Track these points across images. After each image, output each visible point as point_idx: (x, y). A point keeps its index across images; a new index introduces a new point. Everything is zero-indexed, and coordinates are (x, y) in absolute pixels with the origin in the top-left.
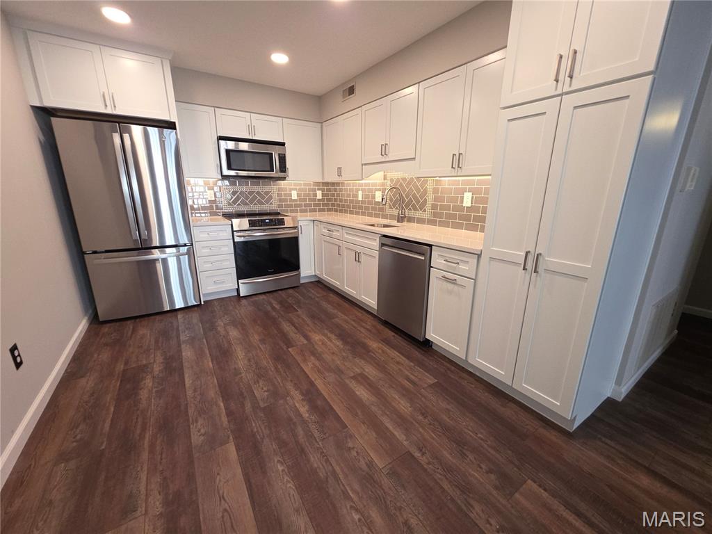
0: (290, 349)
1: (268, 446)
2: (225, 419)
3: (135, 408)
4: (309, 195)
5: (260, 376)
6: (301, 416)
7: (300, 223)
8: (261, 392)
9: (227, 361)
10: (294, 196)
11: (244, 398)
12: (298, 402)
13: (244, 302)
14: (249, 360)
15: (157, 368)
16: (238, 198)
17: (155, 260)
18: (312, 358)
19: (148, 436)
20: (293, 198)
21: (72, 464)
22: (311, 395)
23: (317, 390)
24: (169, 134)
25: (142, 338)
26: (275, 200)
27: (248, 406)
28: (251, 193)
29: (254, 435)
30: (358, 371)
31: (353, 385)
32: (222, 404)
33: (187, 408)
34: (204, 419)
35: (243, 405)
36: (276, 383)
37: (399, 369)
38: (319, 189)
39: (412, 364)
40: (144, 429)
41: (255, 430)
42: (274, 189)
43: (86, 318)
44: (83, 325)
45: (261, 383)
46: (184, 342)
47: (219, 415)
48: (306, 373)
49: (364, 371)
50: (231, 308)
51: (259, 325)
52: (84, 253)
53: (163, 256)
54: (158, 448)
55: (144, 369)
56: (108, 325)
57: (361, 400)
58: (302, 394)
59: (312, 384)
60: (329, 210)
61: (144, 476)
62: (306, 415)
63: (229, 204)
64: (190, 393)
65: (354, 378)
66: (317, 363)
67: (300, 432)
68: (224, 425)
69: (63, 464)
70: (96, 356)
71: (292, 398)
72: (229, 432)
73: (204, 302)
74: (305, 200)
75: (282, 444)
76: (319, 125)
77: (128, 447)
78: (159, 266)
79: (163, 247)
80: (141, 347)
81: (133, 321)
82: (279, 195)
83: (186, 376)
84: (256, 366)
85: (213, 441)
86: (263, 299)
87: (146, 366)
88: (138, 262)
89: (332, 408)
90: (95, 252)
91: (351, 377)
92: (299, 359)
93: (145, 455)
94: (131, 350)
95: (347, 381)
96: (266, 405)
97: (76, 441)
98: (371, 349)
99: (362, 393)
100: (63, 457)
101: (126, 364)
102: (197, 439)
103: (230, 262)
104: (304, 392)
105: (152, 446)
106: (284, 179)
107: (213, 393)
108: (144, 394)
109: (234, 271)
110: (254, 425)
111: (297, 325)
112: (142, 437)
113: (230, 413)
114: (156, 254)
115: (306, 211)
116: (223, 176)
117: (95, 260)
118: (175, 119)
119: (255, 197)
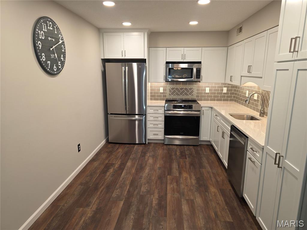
0: (168, 176)
1: (134, 208)
2: (126, 193)
3: (103, 178)
4: (218, 90)
5: (148, 182)
6: (152, 204)
7: (203, 109)
8: (144, 189)
9: (140, 172)
10: (207, 90)
11: (137, 188)
12: (155, 199)
13: (165, 147)
14: (148, 175)
15: (117, 166)
16: (175, 91)
18: (175, 184)
19: (102, 187)
20: (206, 92)
21: (82, 187)
22: (162, 199)
23: (166, 198)
25: (118, 153)
26: (195, 92)
27: (136, 192)
28: (181, 89)
29: (131, 203)
30: (192, 198)
31: (184, 202)
32: (128, 187)
33: (117, 184)
34: (120, 189)
35: (135, 191)
36: (152, 188)
37: (216, 207)
38: (225, 87)
39: (226, 207)
40: (102, 185)
41: (133, 201)
42: (195, 87)
43: (105, 140)
44: (103, 142)
45: (147, 185)
46: (130, 159)
47: (125, 191)
48: (167, 189)
49: (195, 199)
50: (157, 149)
51: (163, 160)
52: (108, 114)
54: (103, 193)
55: (112, 165)
56: (111, 144)
57: (182, 210)
58: (159, 196)
59: (166, 194)
60: (231, 100)
61: (95, 199)
62: (154, 205)
63: (170, 95)
64: (121, 179)
65: (187, 200)
66: (175, 187)
67: (147, 209)
68: (124, 195)
69: (80, 186)
70: (102, 155)
71: (154, 196)
72: (124, 198)
73: (148, 143)
74: (215, 93)
75: (138, 210)
76: (227, 48)
77: (96, 188)
80: (116, 156)
81: (119, 145)
82: (198, 90)
83: (124, 172)
84: (149, 178)
85: (119, 198)
86: (175, 148)
87: (114, 164)
88: (126, 120)
89: (166, 207)
90: (111, 114)
91: (186, 200)
92: (169, 182)
93: (99, 193)
94: (113, 156)
95: (182, 200)
96: (142, 194)
97: (86, 181)
98: (209, 191)
99: (185, 208)
100: (81, 184)
101: (109, 161)
102: (114, 195)
103: (162, 125)
104: (160, 196)
105: (102, 191)
106: (200, 82)
107: (128, 182)
108: (108, 174)
109: (163, 130)
110: (134, 199)
111: (180, 166)
112: (101, 187)
113: (129, 191)
115: (214, 100)
116: (166, 81)
117: (111, 118)
118: (146, 58)
119: (184, 91)
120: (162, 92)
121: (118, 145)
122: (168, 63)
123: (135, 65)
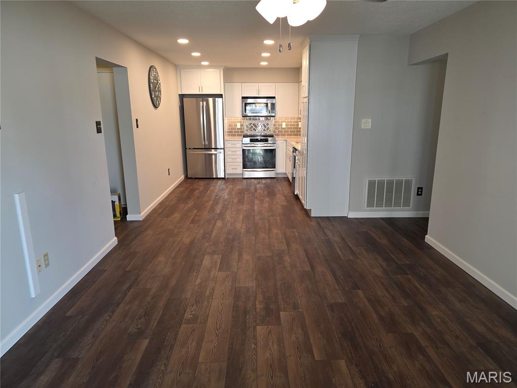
4: (294, 125)
7: (278, 142)
10: (284, 125)
17: (212, 154)
20: (283, 127)
24: (219, 100)
26: (272, 128)
42: (271, 122)
44: (182, 177)
52: (186, 149)
53: (215, 152)
56: (191, 180)
63: (247, 130)
74: (291, 128)
76: (298, 84)
78: (213, 156)
79: (216, 149)
82: (275, 125)
88: (205, 154)
90: (190, 149)
103: (240, 159)
109: (241, 164)
114: (213, 152)
115: (291, 135)
116: (243, 116)
117: (190, 152)
118: (222, 93)
119: (252, 127)
120: (240, 127)
121: (197, 180)
122: (243, 98)
123: (211, 100)
